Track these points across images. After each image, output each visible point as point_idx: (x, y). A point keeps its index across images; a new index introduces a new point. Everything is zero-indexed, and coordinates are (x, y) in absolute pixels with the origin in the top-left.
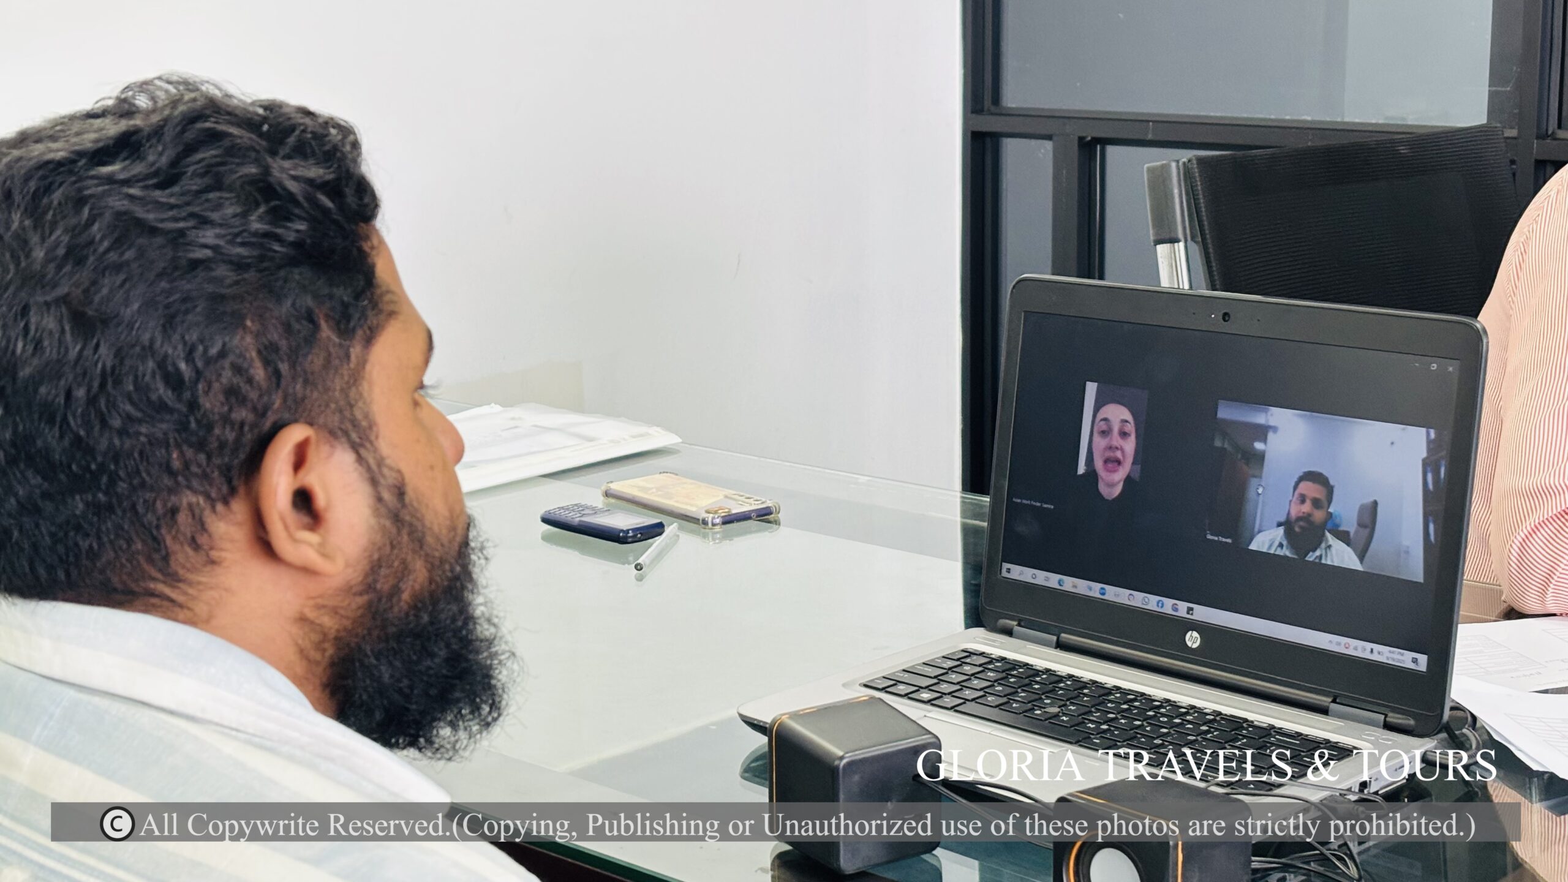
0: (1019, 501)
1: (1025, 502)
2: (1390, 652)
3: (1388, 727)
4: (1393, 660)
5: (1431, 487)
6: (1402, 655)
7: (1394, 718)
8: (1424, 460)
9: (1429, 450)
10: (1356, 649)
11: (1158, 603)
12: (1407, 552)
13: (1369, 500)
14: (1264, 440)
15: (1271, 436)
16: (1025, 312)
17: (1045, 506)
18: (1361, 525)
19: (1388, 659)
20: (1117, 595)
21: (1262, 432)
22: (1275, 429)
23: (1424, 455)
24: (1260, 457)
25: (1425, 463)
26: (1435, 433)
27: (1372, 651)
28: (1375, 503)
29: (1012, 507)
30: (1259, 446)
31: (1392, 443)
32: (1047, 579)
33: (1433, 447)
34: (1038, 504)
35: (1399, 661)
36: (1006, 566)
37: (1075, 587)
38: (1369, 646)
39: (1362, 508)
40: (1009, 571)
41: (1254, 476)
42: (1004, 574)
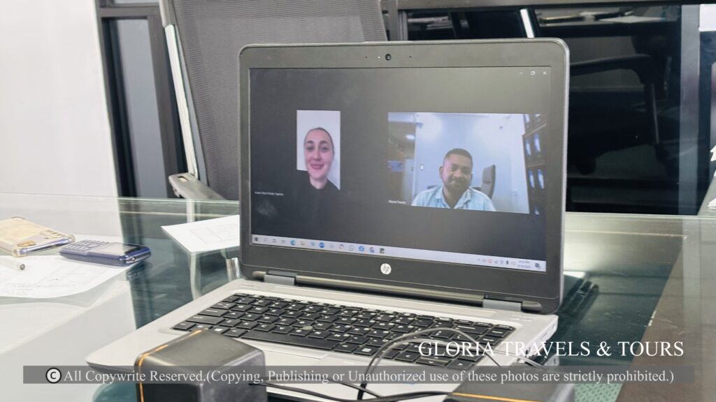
0: (259, 193)
1: (263, 193)
2: (520, 262)
3: (525, 310)
4: (523, 266)
5: (529, 152)
6: (528, 262)
7: (527, 304)
8: (524, 136)
9: (527, 130)
10: (496, 262)
11: (360, 248)
12: (516, 195)
13: (490, 165)
14: (413, 133)
15: (418, 130)
16: (250, 69)
17: (278, 194)
18: (485, 182)
19: (519, 266)
20: (331, 246)
21: (412, 128)
22: (420, 125)
23: (523, 132)
24: (411, 145)
25: (525, 139)
26: (530, 118)
27: (507, 262)
28: (494, 167)
29: (255, 199)
30: (410, 137)
31: (501, 127)
32: (283, 242)
33: (529, 127)
34: (272, 194)
35: (527, 267)
36: (254, 236)
37: (302, 244)
38: (505, 259)
39: (485, 171)
40: (256, 239)
41: (408, 158)
42: (254, 242)
